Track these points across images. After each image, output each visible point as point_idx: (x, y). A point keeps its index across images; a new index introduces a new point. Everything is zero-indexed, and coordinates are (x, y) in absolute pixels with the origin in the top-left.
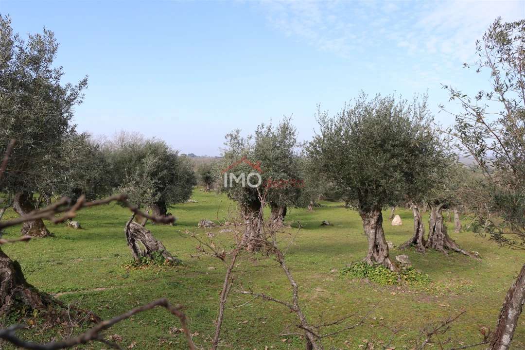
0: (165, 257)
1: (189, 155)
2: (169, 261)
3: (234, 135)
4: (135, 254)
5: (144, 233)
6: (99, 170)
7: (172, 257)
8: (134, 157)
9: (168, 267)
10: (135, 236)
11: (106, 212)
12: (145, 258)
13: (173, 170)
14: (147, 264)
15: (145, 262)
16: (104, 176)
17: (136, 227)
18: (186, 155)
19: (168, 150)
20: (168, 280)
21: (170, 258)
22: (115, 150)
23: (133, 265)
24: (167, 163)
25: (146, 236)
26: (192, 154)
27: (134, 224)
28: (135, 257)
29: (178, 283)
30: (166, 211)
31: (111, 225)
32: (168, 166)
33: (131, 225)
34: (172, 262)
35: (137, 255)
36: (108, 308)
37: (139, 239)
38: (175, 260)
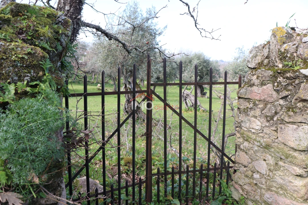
0: (201, 108)
1: (220, 61)
2: (202, 110)
3: (240, 48)
4: (186, 106)
5: (191, 96)
6: (169, 68)
7: (204, 108)
8: (187, 61)
9: (202, 113)
10: (187, 98)
11: (172, 91)
12: (191, 108)
13: (208, 68)
14: (192, 111)
15: (191, 110)
16: (171, 71)
17: (187, 93)
18: (218, 61)
19: (205, 57)
20: (201, 118)
21: (203, 109)
22: (177, 58)
23: (185, 111)
24: (205, 64)
25: (192, 97)
26: (222, 60)
27: (186, 91)
28: (186, 107)
29: (206, 119)
30: (204, 90)
31: (175, 97)
32: (206, 66)
33: (185, 92)
34: (204, 111)
35: (187, 106)
36: (173, 126)
37: (188, 99)
38: (205, 110)
